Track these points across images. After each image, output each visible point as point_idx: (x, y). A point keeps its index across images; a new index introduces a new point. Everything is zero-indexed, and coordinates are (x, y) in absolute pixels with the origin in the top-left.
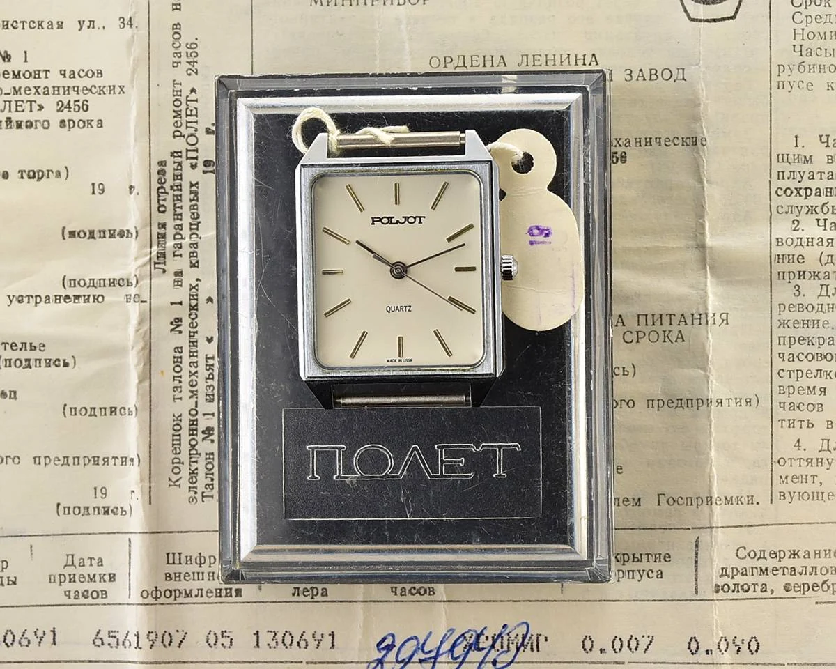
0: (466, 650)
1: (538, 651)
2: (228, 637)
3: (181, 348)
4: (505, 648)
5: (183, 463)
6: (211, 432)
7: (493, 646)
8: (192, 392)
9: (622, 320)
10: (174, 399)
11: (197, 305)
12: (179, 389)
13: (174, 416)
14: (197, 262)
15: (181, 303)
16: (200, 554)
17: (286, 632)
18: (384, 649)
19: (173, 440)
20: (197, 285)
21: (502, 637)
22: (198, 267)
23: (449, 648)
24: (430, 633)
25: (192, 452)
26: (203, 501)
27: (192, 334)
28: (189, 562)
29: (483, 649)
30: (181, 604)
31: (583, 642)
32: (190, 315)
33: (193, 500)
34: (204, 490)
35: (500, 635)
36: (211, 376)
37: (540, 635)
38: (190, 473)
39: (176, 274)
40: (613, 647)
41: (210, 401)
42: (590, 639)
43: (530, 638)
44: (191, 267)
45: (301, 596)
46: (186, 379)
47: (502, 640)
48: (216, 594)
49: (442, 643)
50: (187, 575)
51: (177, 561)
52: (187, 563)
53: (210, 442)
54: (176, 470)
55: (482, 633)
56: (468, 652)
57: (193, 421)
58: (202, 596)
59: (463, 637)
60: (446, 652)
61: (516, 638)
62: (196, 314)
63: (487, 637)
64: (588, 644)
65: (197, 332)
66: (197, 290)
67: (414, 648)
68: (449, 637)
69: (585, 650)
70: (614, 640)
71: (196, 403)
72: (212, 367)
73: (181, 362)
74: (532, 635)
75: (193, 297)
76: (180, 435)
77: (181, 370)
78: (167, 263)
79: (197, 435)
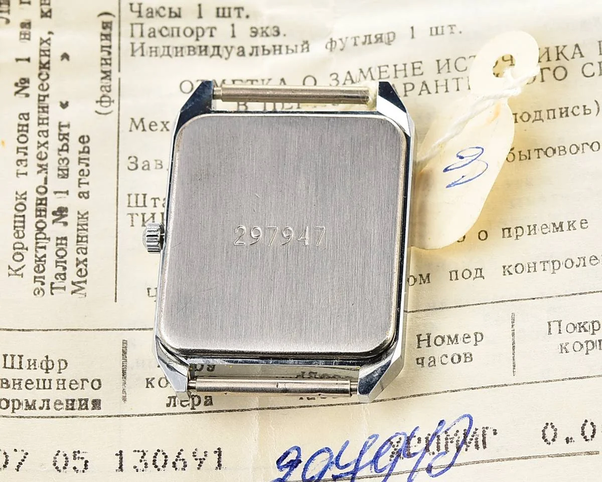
0: (393, 459)
1: (485, 447)
2: (82, 458)
3: (28, 114)
4: (443, 449)
5: (27, 249)
6: (64, 213)
7: (427, 449)
8: (40, 166)
9: (579, 50)
10: (17, 174)
11: (48, 63)
12: (24, 163)
13: (17, 193)
14: (50, 11)
15: (28, 60)
16: (47, 357)
17: (159, 451)
18: (286, 466)
19: (15, 222)
20: (49, 39)
21: (438, 437)
22: (50, 17)
23: (372, 458)
24: (347, 443)
25: (38, 236)
26: (52, 294)
27: (42, 98)
28: (32, 367)
29: (415, 454)
30: (21, 417)
31: (543, 431)
32: (40, 74)
33: (39, 292)
34: (54, 280)
35: (435, 434)
36: (65, 148)
37: (487, 428)
38: (36, 261)
39: (23, 25)
40: (583, 434)
41: (63, 177)
42: (553, 427)
43: (475, 433)
44: (42, 17)
45: (178, 406)
46: (33, 150)
47: (439, 439)
48: (67, 406)
49: (362, 453)
50: (29, 382)
51: (17, 365)
52: (29, 368)
53: (62, 224)
54: (19, 257)
55: (412, 435)
56: (396, 461)
57: (41, 200)
58: (48, 408)
59: (389, 443)
60: (367, 464)
61: (456, 435)
62: (48, 75)
63: (419, 439)
64: (550, 434)
65: (48, 96)
66: (49, 44)
67: (326, 463)
68: (371, 444)
69: (546, 440)
70: (584, 425)
71: (46, 179)
72: (66, 137)
73: (27, 131)
74: (476, 429)
75: (45, 53)
76: (24, 216)
77: (27, 140)
78: (11, 12)
79: (45, 216)
